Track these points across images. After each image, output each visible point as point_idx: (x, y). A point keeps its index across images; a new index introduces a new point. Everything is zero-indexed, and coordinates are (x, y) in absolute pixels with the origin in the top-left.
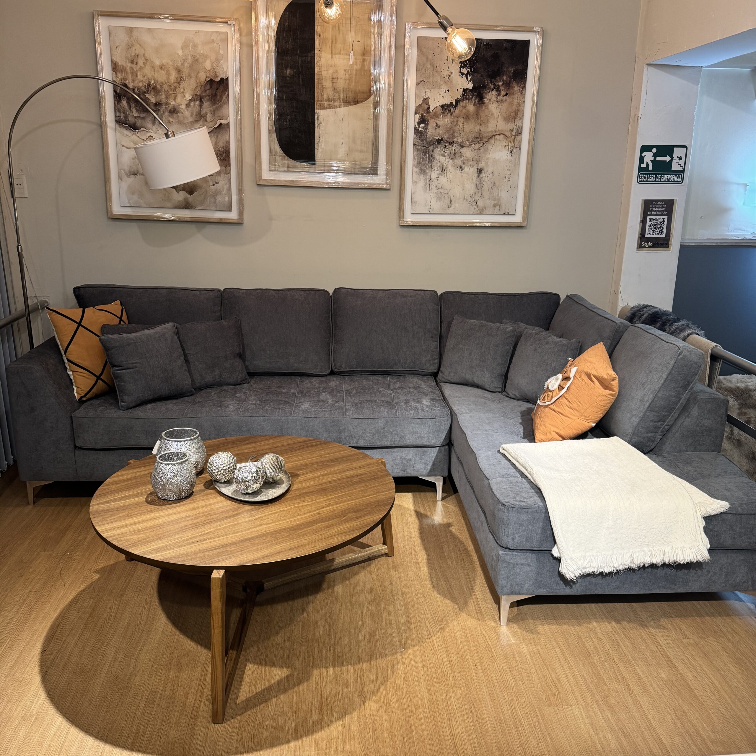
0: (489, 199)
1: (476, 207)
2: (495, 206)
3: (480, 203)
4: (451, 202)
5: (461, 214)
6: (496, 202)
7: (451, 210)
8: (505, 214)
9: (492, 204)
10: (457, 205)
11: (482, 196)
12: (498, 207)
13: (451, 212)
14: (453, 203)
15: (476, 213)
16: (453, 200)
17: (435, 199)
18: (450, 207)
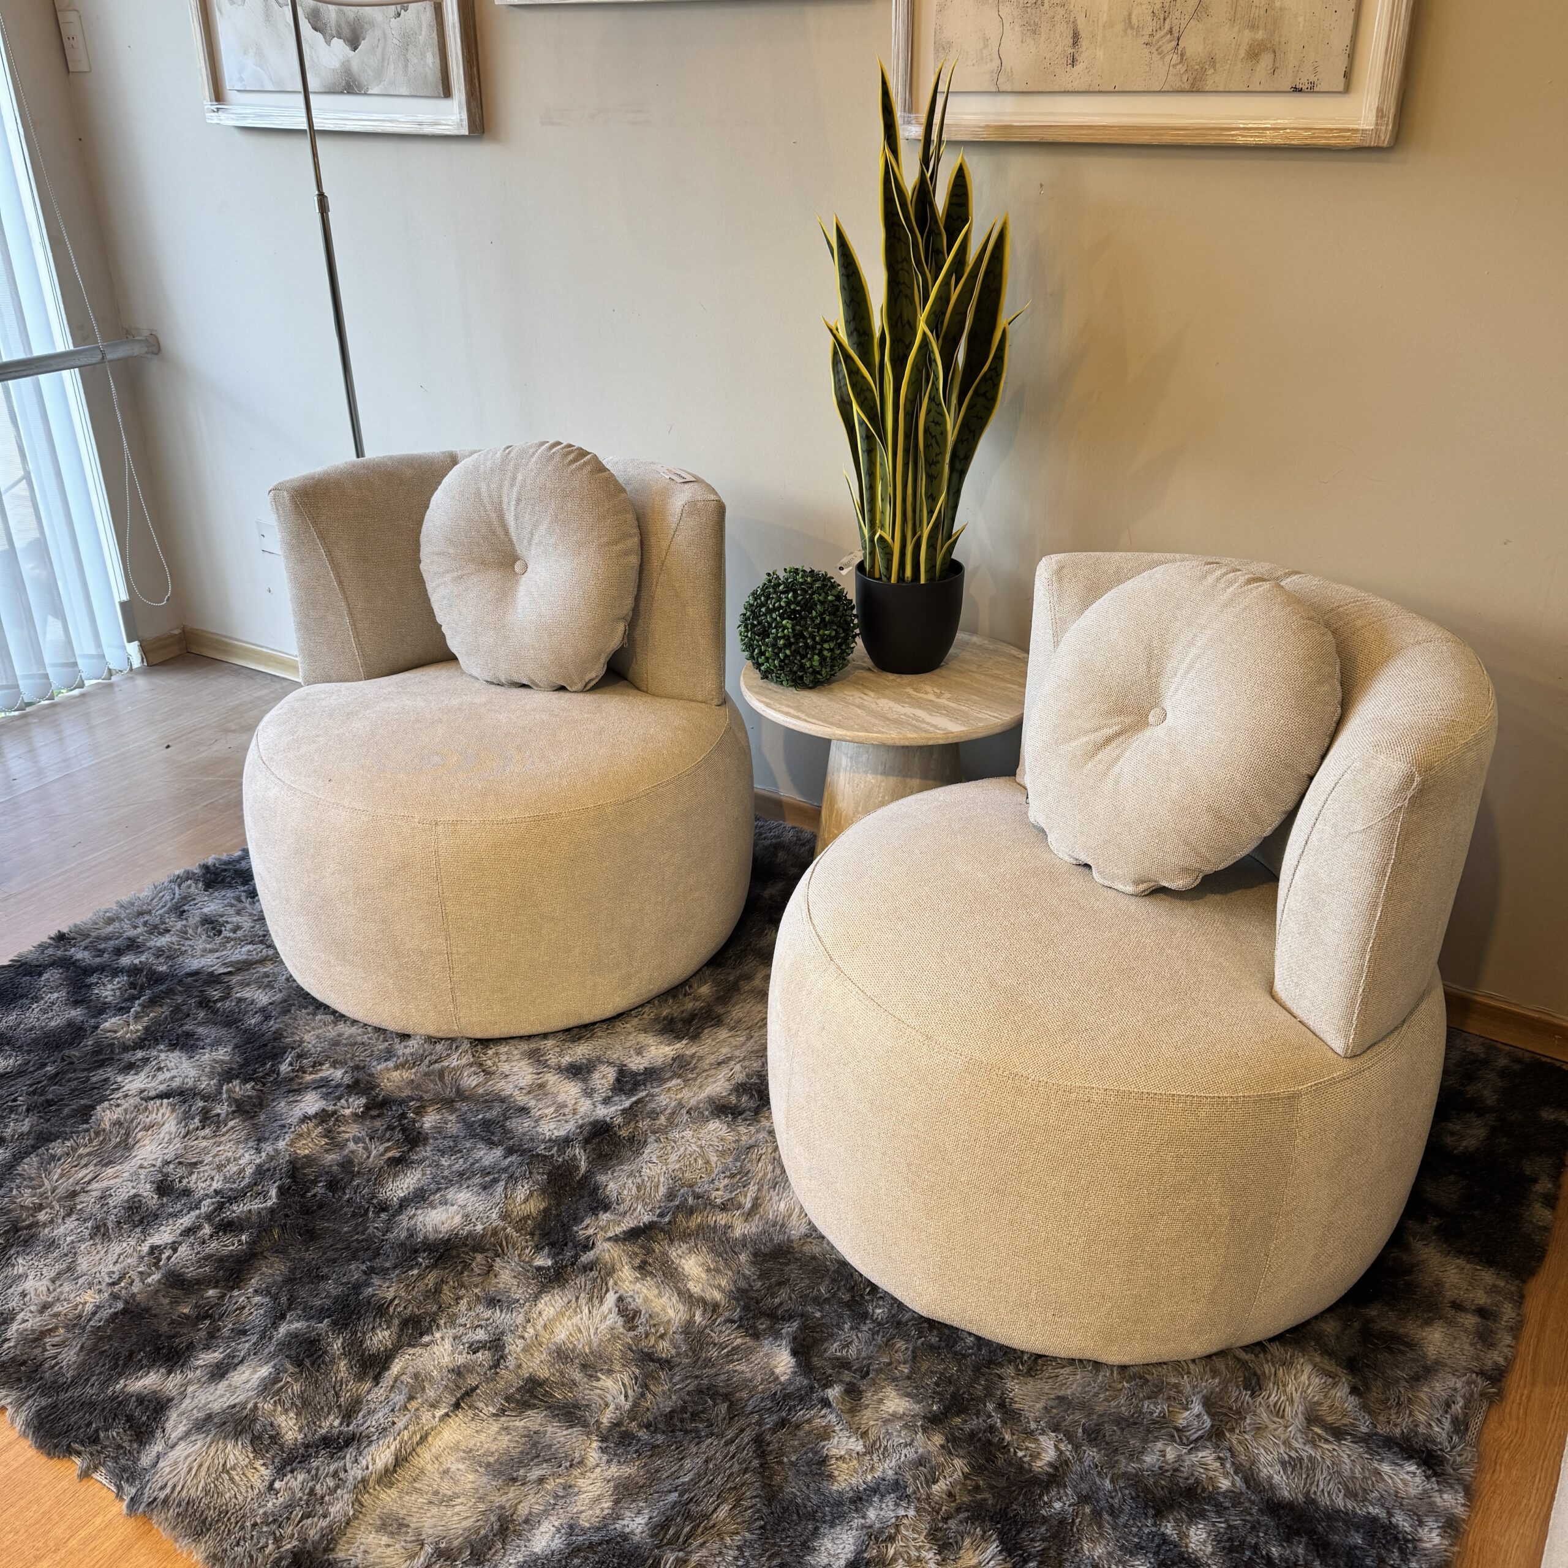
0: (1233, 20)
1: (1176, 58)
2: (1254, 54)
3: (1194, 45)
4: (1076, 38)
5: (1116, 92)
6: (1260, 35)
7: (1076, 77)
8: (1297, 90)
9: (1244, 46)
10: (1100, 54)
11: (1201, 10)
12: (1266, 60)
13: (1076, 86)
14: (1084, 43)
15: (1177, 85)
16: (1083, 34)
17: (1017, 29)
18: (1074, 61)
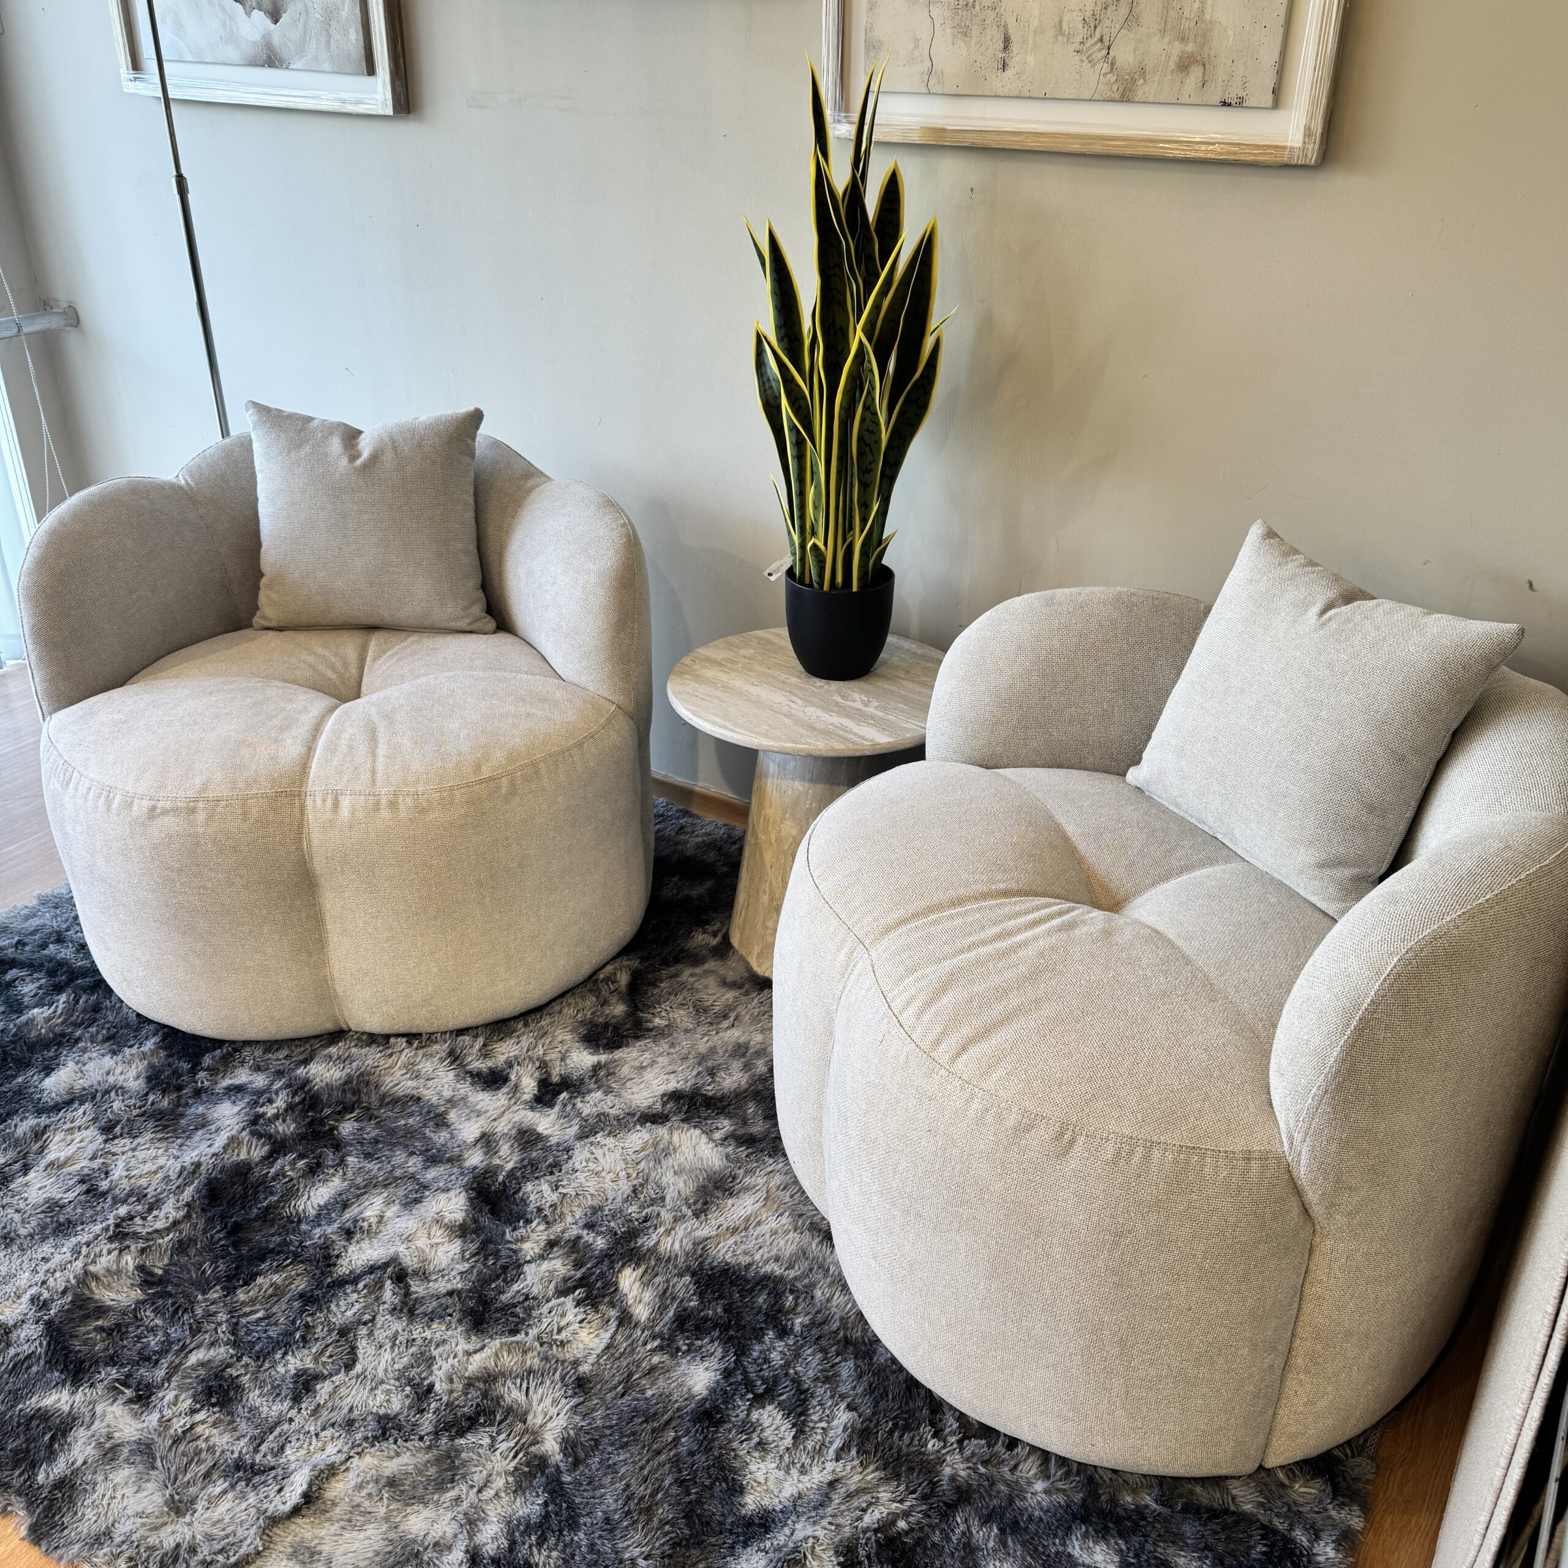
0: (1163, 32)
1: (1106, 67)
2: (1184, 66)
3: (1125, 54)
4: (1007, 42)
5: (1045, 98)
6: (1190, 48)
7: (1006, 81)
8: (1225, 104)
9: (1174, 58)
10: (1031, 59)
11: (1131, 20)
12: (1196, 73)
13: (1005, 91)
14: (1015, 48)
15: (1108, 94)
16: (1014, 38)
17: (949, 31)
18: (1004, 67)
